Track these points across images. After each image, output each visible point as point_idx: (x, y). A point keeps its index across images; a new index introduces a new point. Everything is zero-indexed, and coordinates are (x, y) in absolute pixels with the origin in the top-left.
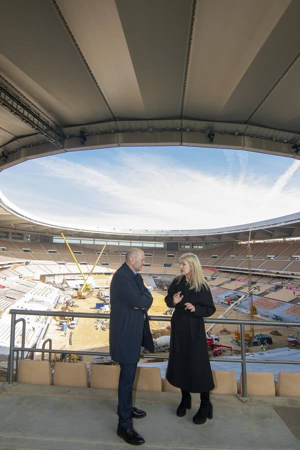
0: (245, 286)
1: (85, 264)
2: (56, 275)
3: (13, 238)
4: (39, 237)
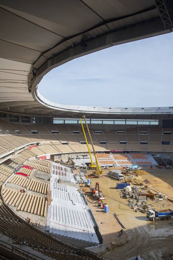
1: (85, 143)
2: (62, 154)
3: (23, 121)
4: (43, 119)
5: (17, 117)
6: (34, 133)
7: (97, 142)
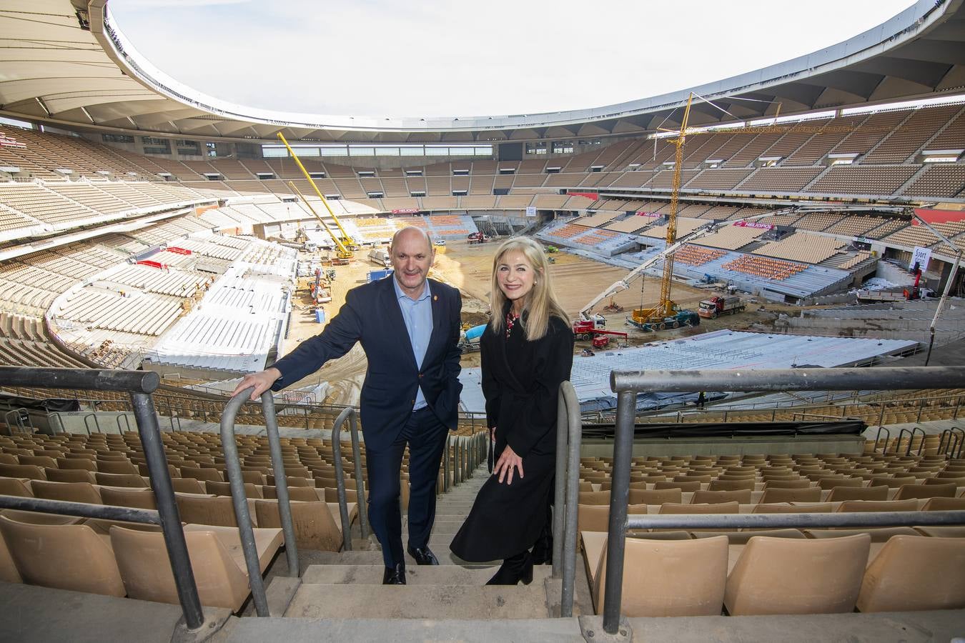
0: (655, 224)
1: (336, 198)
2: (282, 222)
3: (180, 152)
4: (234, 145)
5: (165, 142)
6: (211, 178)
7: (364, 195)
